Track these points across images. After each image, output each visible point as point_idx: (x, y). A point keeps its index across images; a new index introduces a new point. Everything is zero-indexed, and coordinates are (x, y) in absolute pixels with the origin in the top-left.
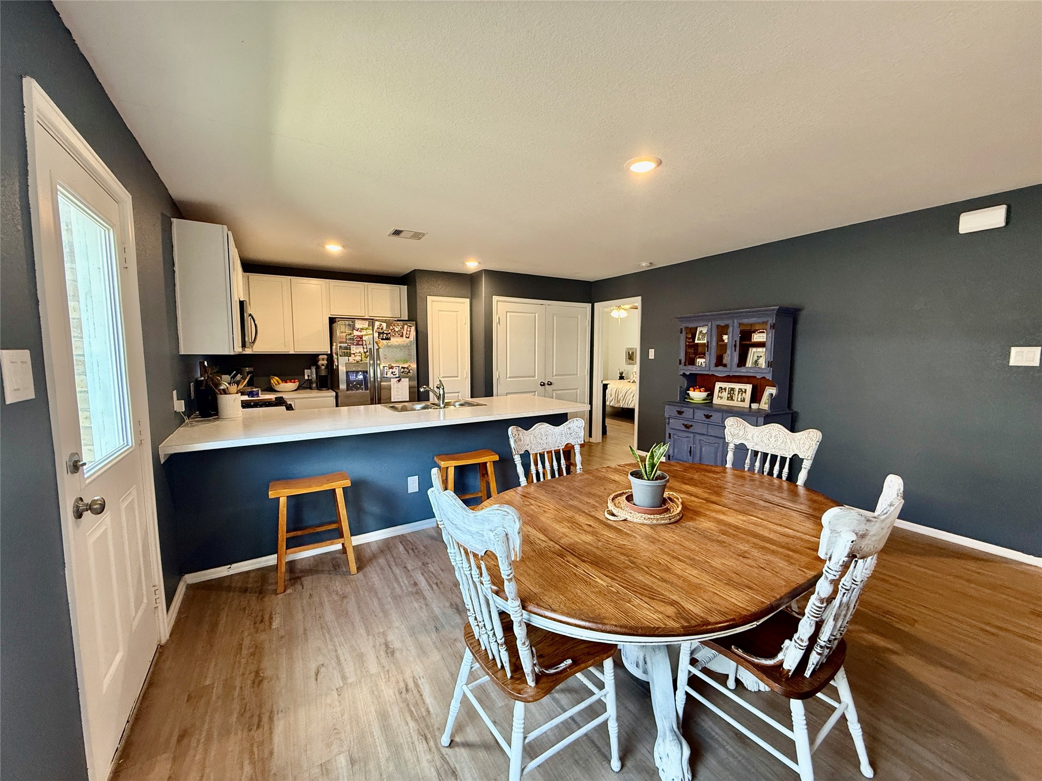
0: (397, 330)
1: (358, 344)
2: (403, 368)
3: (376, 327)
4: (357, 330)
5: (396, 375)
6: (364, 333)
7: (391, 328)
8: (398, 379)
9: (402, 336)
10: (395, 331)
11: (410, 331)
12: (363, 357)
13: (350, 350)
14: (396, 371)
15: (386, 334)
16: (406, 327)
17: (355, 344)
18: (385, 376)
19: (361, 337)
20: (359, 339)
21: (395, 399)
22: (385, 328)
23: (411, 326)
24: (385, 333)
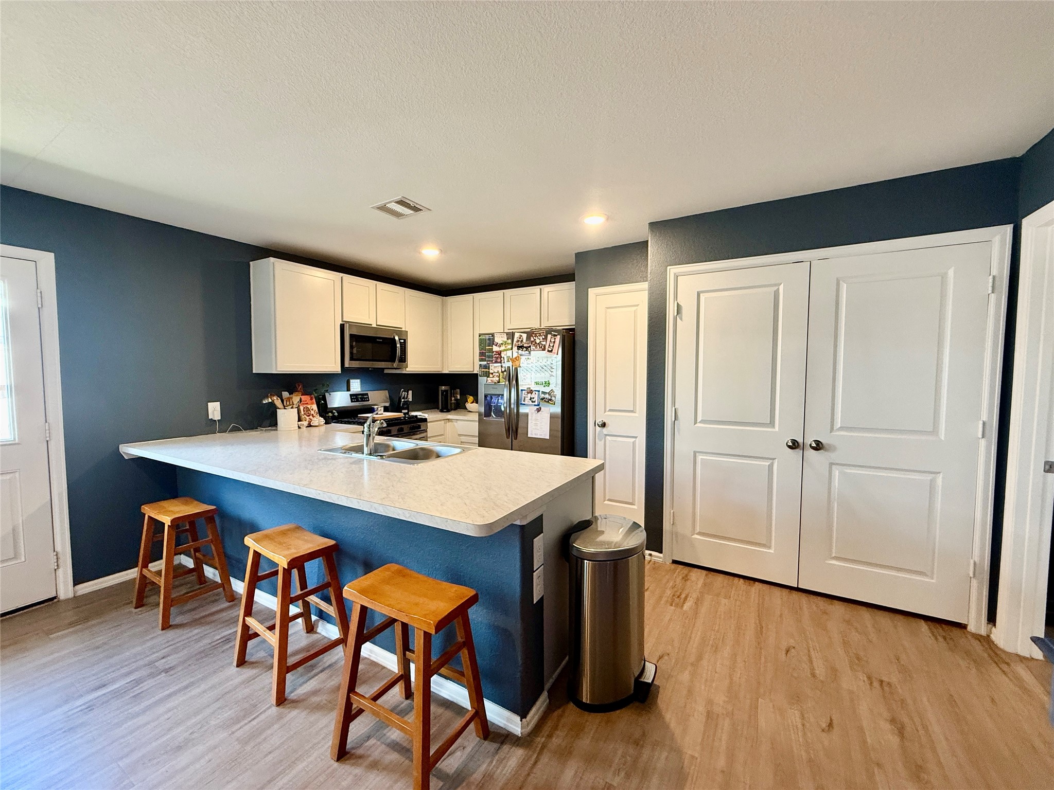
0: (538, 341)
1: (496, 362)
2: (543, 393)
3: (515, 340)
4: (496, 346)
5: (535, 402)
6: (503, 348)
7: (532, 339)
8: (538, 407)
9: (544, 350)
10: (536, 343)
11: (554, 342)
12: (500, 378)
13: (489, 369)
14: (535, 396)
15: (526, 347)
16: (549, 336)
17: (494, 362)
18: (523, 403)
19: (499, 353)
20: (498, 356)
21: (532, 434)
22: (524, 341)
23: (556, 336)
24: (524, 347)
